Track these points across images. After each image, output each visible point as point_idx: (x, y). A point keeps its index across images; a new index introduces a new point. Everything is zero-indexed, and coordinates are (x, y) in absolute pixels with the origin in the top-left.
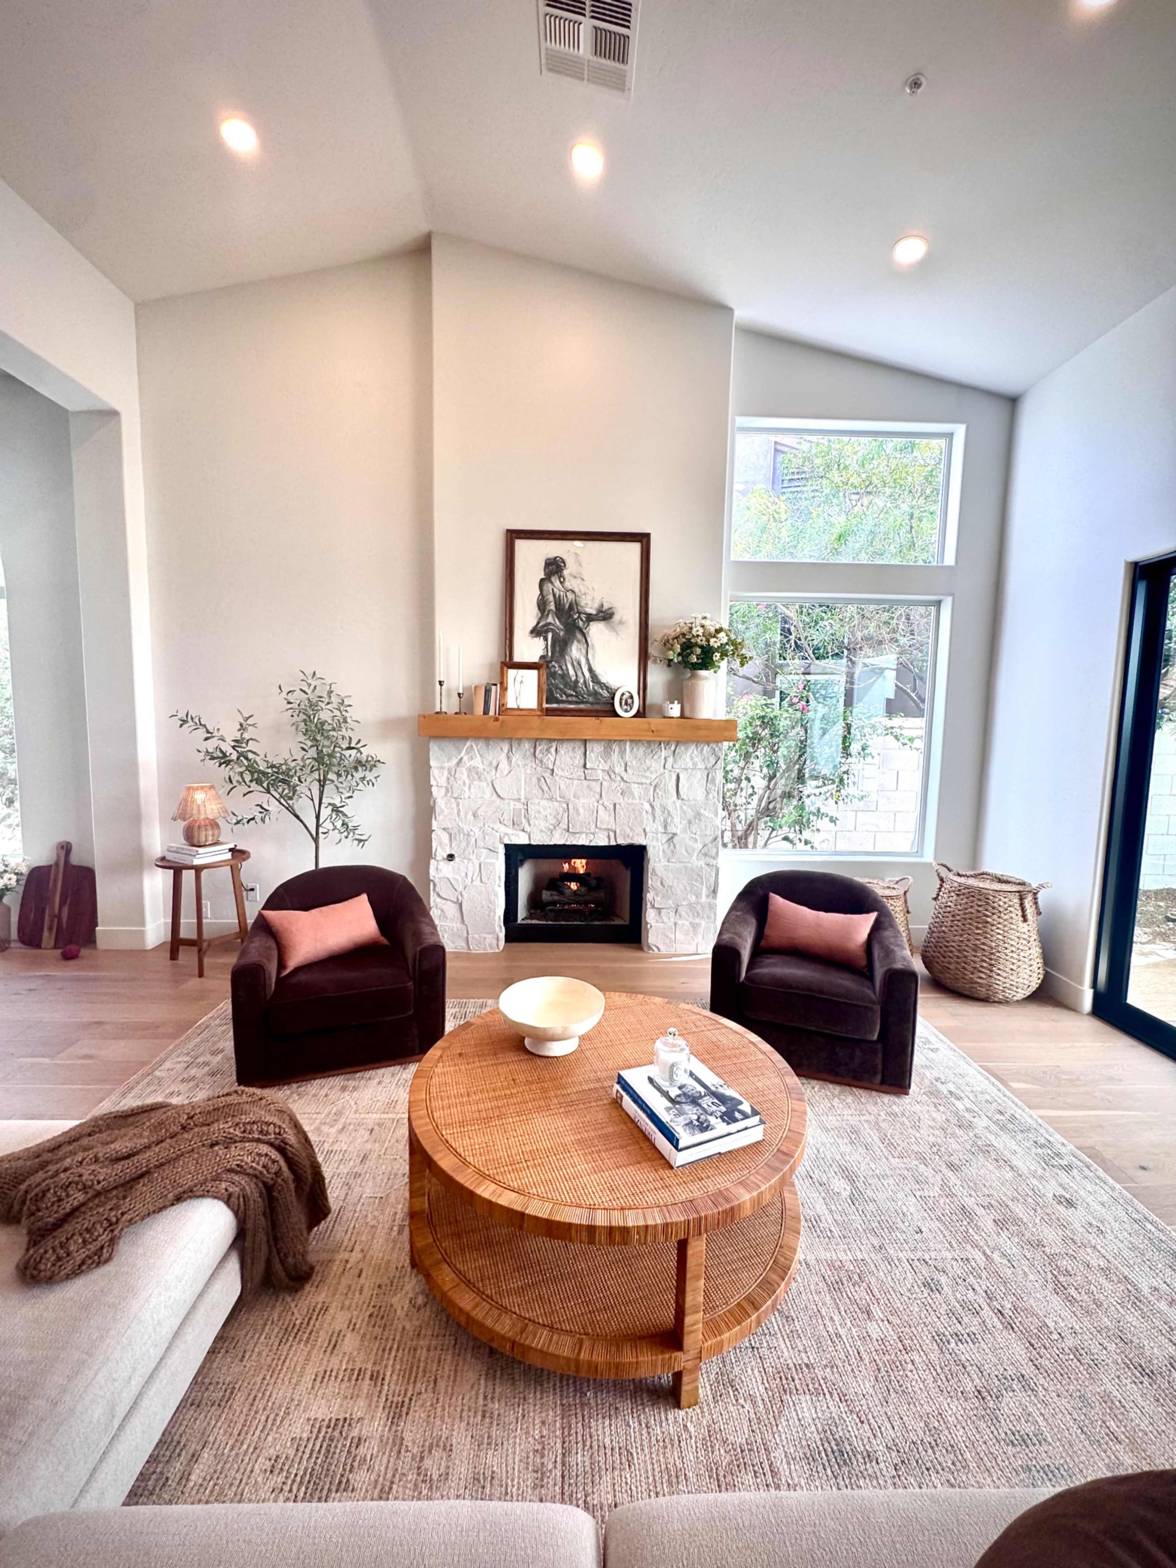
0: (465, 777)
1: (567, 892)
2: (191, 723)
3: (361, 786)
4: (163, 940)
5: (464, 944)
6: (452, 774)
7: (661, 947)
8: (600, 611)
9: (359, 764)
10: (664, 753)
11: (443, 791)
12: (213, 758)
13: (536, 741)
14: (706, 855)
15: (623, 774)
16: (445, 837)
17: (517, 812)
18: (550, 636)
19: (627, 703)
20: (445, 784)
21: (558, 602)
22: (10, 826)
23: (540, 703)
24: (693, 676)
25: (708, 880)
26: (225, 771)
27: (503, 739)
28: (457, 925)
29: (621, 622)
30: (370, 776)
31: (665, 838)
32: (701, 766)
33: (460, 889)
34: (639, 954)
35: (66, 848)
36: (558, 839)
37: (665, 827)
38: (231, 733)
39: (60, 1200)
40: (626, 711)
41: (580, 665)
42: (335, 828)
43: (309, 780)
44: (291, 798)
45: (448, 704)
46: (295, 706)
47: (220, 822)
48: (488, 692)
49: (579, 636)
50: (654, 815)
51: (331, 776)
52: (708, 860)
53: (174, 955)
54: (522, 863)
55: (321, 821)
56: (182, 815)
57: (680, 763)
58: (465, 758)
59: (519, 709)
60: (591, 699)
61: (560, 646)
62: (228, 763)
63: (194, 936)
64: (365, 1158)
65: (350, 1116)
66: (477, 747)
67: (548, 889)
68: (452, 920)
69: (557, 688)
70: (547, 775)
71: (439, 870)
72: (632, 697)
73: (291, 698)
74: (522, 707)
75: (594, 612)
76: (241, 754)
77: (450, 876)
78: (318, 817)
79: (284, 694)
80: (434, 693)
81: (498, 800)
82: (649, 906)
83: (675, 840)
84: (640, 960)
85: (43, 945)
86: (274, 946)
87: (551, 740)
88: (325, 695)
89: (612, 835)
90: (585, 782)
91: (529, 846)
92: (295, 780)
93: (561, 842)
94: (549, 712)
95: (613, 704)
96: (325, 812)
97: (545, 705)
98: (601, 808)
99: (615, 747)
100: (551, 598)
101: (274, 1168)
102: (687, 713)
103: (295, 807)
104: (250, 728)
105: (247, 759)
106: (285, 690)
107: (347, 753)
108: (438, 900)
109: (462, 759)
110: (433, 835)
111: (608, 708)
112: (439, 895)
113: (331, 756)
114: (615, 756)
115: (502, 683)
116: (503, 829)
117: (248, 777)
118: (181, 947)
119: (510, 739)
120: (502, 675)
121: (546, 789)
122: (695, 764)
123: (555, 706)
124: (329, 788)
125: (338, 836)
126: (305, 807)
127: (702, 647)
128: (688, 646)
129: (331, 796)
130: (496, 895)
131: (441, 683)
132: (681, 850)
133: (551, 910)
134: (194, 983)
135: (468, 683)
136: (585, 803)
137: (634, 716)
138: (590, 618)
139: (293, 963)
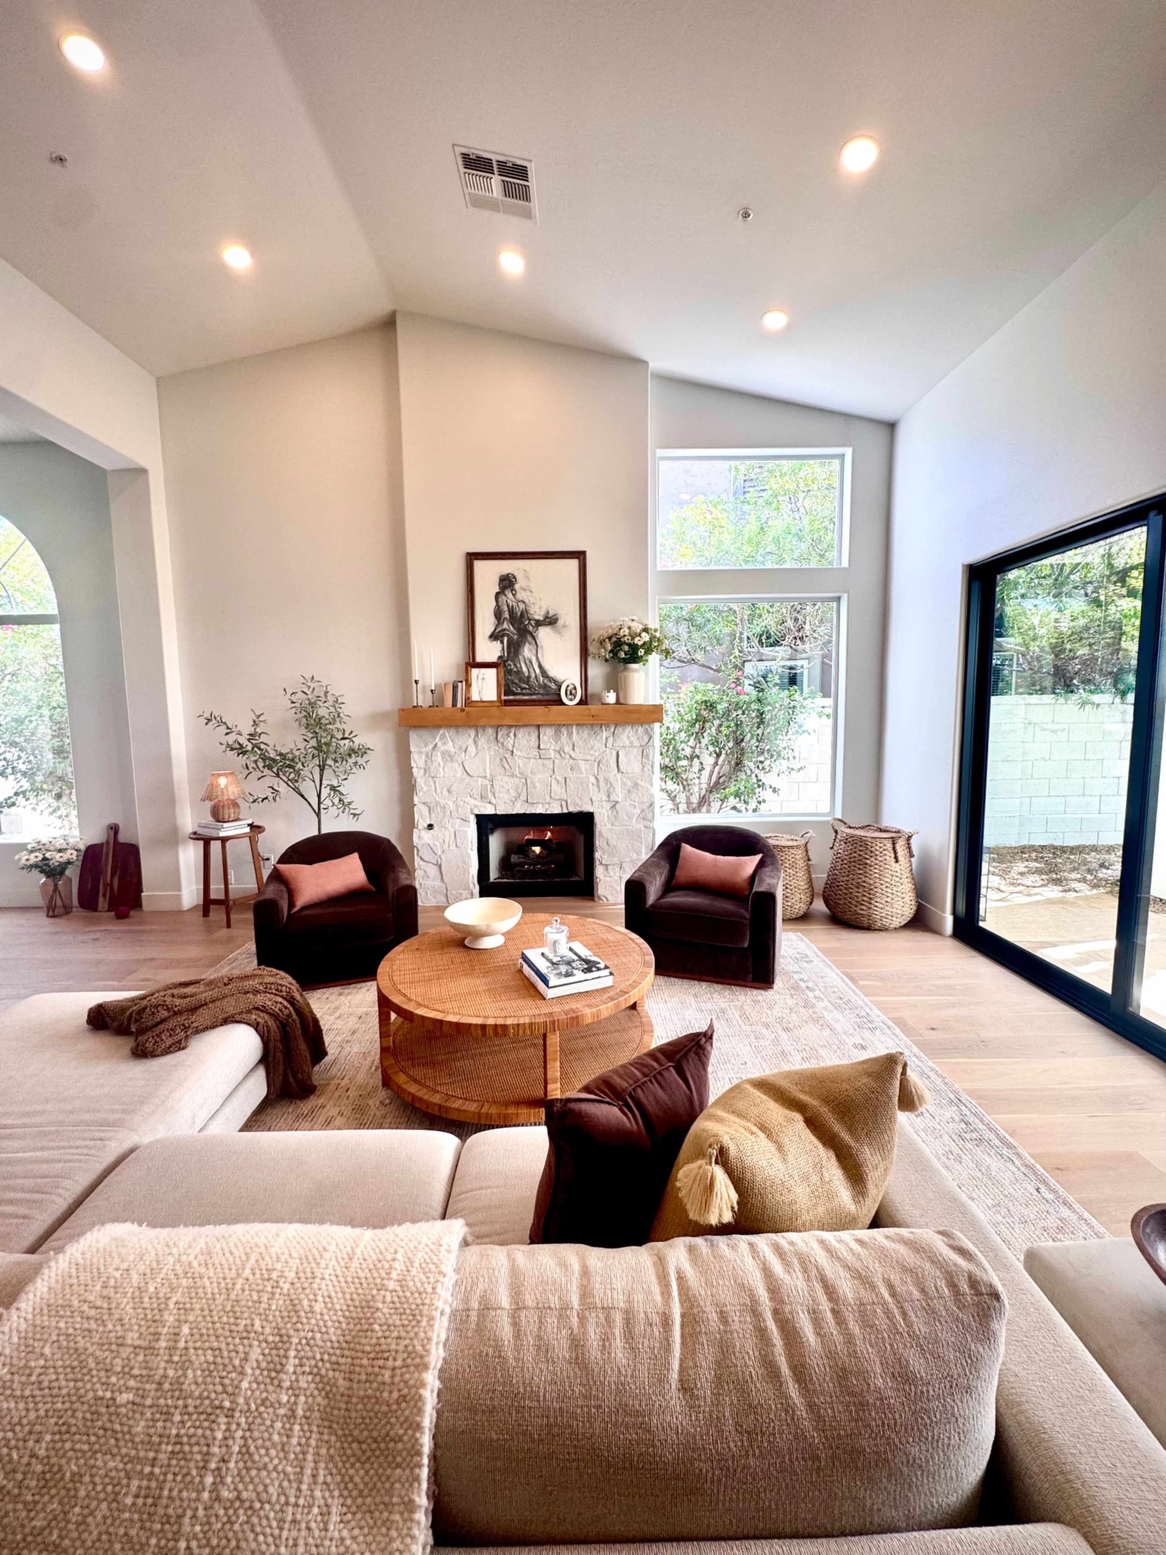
0: (439, 759)
1: (531, 855)
2: (214, 721)
3: (354, 770)
4: (195, 903)
5: (444, 899)
6: (429, 757)
7: (610, 897)
8: (546, 617)
9: (352, 752)
10: (605, 734)
11: (422, 771)
12: (232, 749)
13: (497, 728)
14: (644, 819)
15: (571, 753)
16: (425, 810)
17: (484, 787)
18: (505, 640)
19: (571, 693)
20: (423, 766)
21: (511, 611)
22: (60, 817)
23: (499, 696)
24: (625, 669)
25: (646, 840)
26: (242, 760)
27: (470, 726)
28: (438, 883)
29: (564, 626)
30: (361, 761)
31: (609, 806)
32: (636, 743)
33: (439, 853)
34: (590, 904)
35: (114, 829)
36: (519, 809)
37: (609, 796)
38: (246, 728)
39: (153, 1013)
40: (571, 700)
41: (531, 662)
42: (334, 804)
43: (311, 766)
44: (297, 781)
45: (423, 700)
46: (298, 705)
47: (240, 802)
48: (455, 688)
49: (529, 638)
50: (598, 786)
51: (330, 762)
52: (646, 823)
53: (206, 913)
54: (492, 831)
55: (322, 799)
56: (209, 797)
57: (619, 743)
58: (439, 744)
59: (482, 702)
60: (541, 691)
61: (514, 648)
62: (244, 753)
63: (223, 897)
64: (354, 1032)
65: (344, 1009)
66: (448, 733)
67: (516, 854)
68: (434, 879)
69: (513, 682)
70: (508, 756)
71: (421, 837)
72: (575, 688)
73: (294, 698)
74: (484, 699)
75: (541, 618)
76: (255, 746)
77: (430, 842)
78: (319, 796)
79: (288, 695)
80: (412, 692)
81: (468, 778)
82: (597, 863)
83: (617, 806)
84: (591, 907)
85: (99, 908)
86: (284, 889)
87: (510, 726)
88: (322, 695)
89: (564, 804)
90: (540, 761)
91: (495, 816)
92: (299, 766)
93: (522, 812)
94: (507, 703)
95: (559, 695)
96: (325, 792)
97: (503, 698)
98: (554, 782)
99: (564, 730)
100: (505, 608)
101: (286, 1012)
102: (622, 700)
103: (301, 789)
104: (262, 724)
105: (260, 749)
106: (289, 692)
107: (342, 742)
108: (421, 863)
109: (436, 745)
110: (415, 809)
111: (555, 698)
112: (421, 859)
113: (328, 744)
114: (564, 738)
115: (467, 681)
116: (472, 801)
117: (261, 764)
118: (212, 907)
119: (476, 727)
120: (467, 674)
121: (507, 767)
122: (631, 742)
123: (511, 697)
124: (328, 772)
125: (337, 812)
126: (309, 789)
127: (629, 645)
128: (618, 644)
129: (329, 779)
130: (470, 858)
131: (416, 682)
132: (623, 816)
133: (518, 871)
134: (224, 932)
135: (439, 681)
136: (540, 778)
137: (579, 704)
138: (539, 624)
139: (300, 903)
